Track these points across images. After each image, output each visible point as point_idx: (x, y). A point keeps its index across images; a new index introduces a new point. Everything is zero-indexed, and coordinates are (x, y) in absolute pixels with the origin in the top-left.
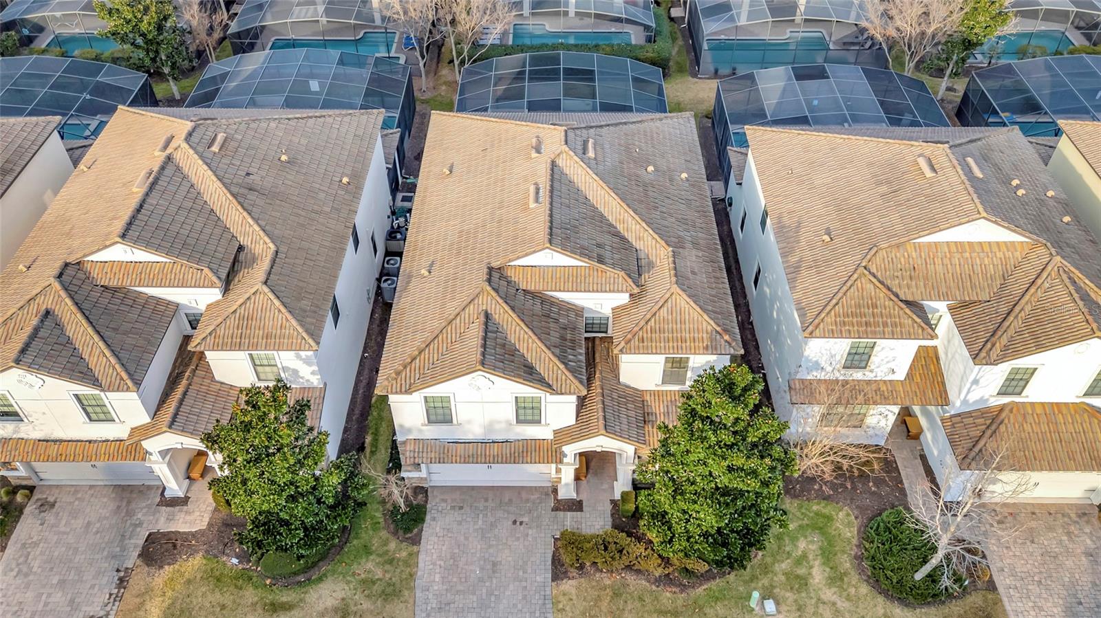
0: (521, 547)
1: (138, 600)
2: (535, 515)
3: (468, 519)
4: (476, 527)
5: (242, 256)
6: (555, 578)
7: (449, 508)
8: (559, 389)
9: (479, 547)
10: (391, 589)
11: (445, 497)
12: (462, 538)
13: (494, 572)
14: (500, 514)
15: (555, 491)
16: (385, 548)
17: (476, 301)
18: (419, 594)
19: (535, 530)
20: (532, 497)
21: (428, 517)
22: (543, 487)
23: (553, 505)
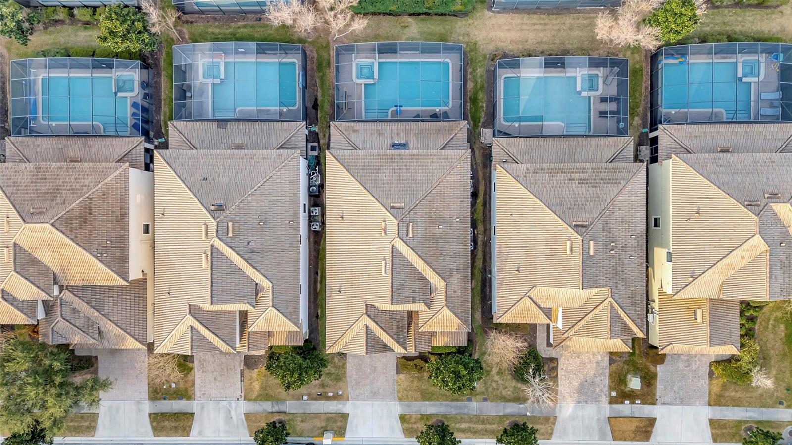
0: (385, 361)
1: (250, 382)
5: (258, 288)
6: (398, 373)
9: (369, 361)
10: (338, 378)
13: (375, 371)
18: (348, 379)
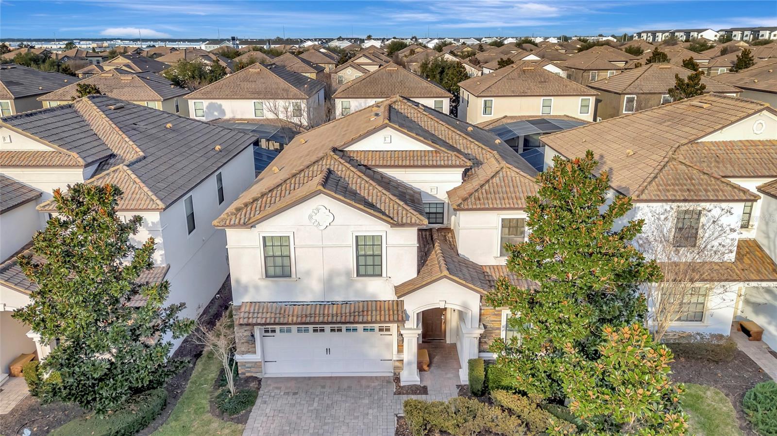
0: (360, 424)
2: (376, 398)
3: (303, 402)
4: (310, 408)
7: (282, 393)
8: (400, 220)
9: (312, 425)
11: (279, 385)
12: (294, 418)
14: (337, 397)
15: (397, 379)
16: (206, 428)
17: (320, 163)
19: (375, 410)
20: (373, 384)
21: (259, 401)
22: (384, 377)
23: (395, 390)
